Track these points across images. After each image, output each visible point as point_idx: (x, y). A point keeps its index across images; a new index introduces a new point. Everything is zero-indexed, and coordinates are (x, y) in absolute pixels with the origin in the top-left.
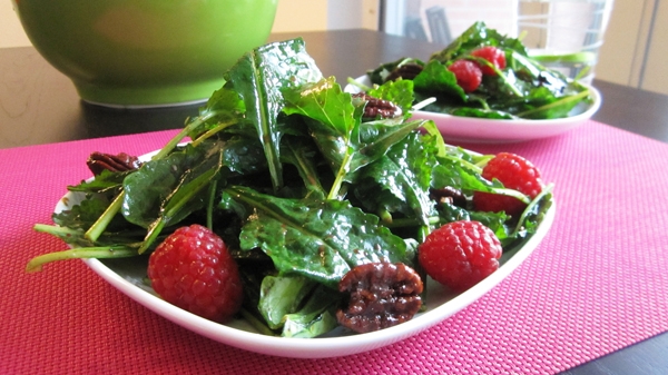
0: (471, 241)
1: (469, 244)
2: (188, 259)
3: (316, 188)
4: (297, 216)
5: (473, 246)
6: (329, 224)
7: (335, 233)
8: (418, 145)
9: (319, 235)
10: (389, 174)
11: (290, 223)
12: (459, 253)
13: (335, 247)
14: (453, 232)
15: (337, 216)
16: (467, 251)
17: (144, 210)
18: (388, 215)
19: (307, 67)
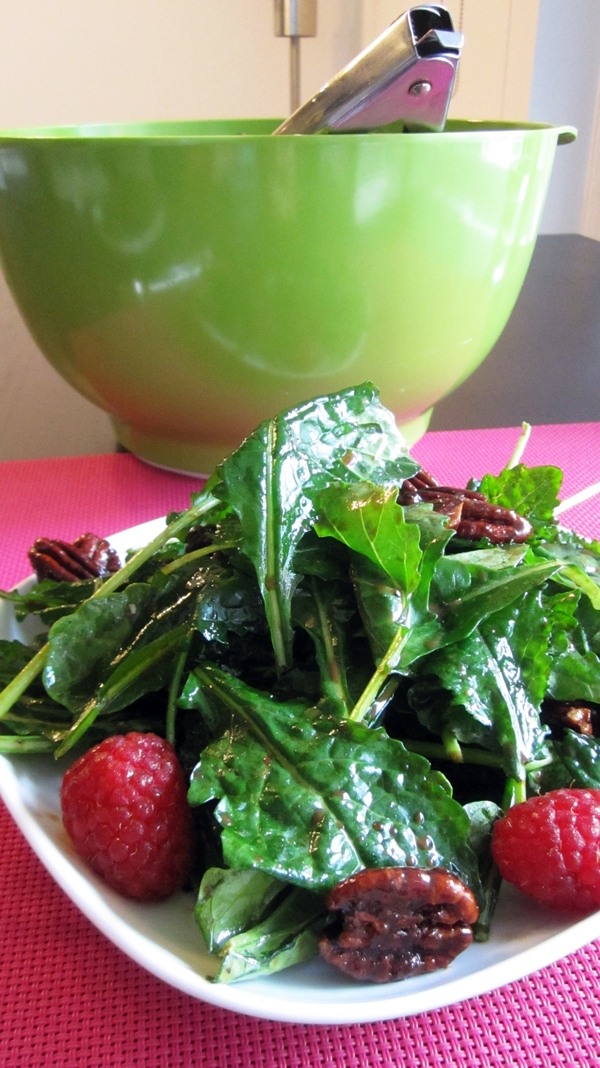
0: (581, 842)
1: (575, 847)
2: (109, 802)
3: (336, 690)
4: (292, 745)
5: (584, 852)
6: (340, 769)
7: (347, 788)
8: (540, 613)
9: (321, 788)
10: (471, 671)
11: (280, 757)
12: (555, 860)
13: (340, 815)
14: (552, 815)
15: (358, 754)
16: (569, 860)
17: (76, 679)
18: (456, 748)
19: (379, 430)
